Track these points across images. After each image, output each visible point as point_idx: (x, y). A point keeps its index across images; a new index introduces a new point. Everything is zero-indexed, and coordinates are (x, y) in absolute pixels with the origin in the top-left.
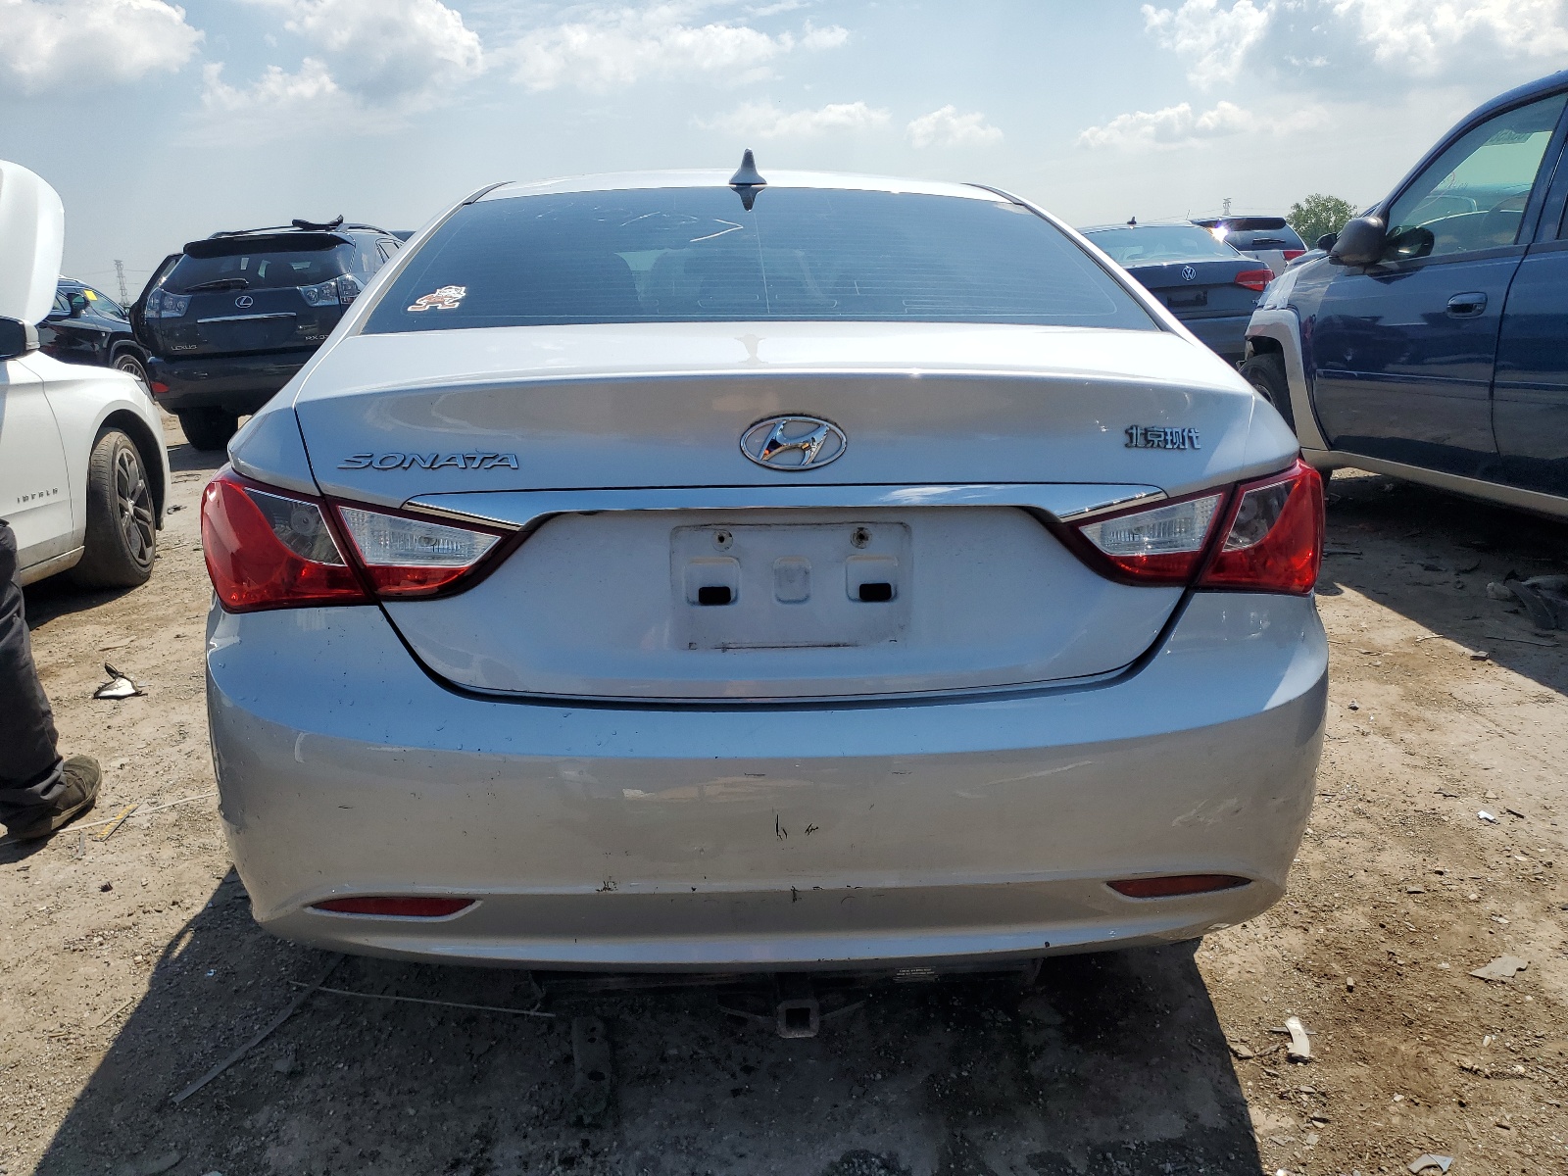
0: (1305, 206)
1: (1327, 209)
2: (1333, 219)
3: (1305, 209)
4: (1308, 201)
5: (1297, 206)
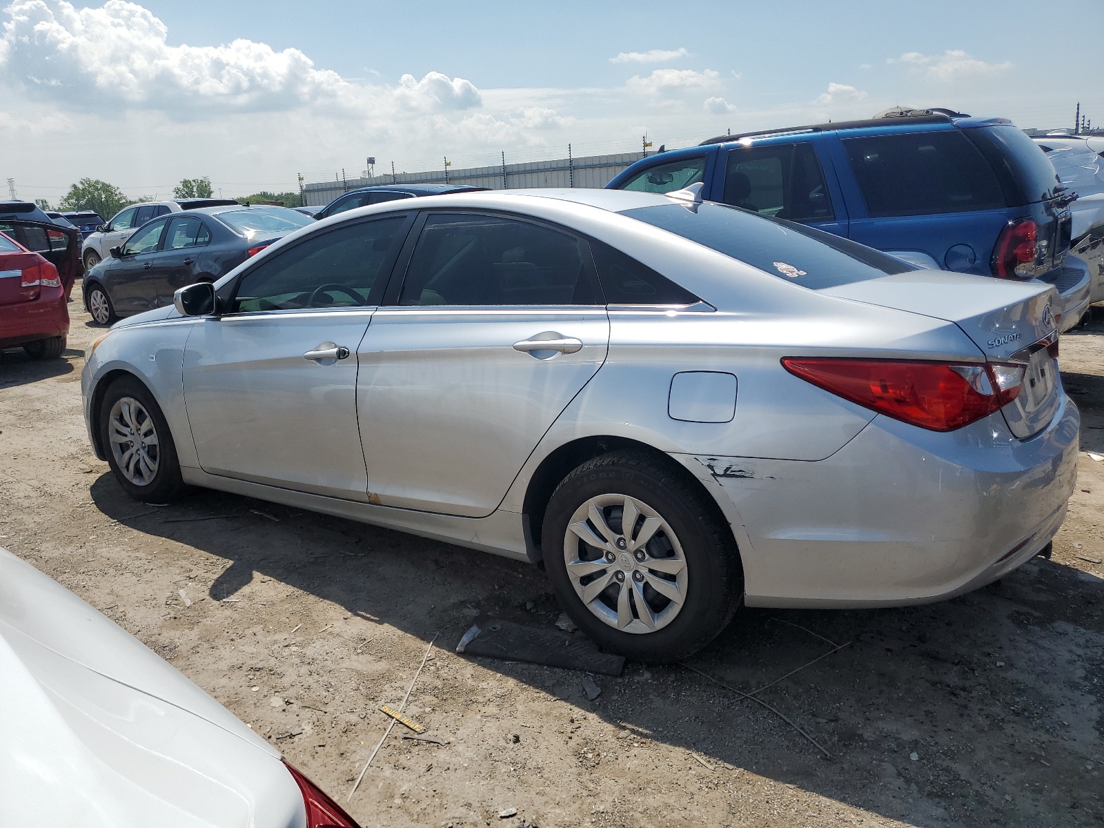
0: (80, 186)
1: (97, 189)
2: (103, 196)
3: (81, 188)
4: (82, 183)
5: (74, 186)
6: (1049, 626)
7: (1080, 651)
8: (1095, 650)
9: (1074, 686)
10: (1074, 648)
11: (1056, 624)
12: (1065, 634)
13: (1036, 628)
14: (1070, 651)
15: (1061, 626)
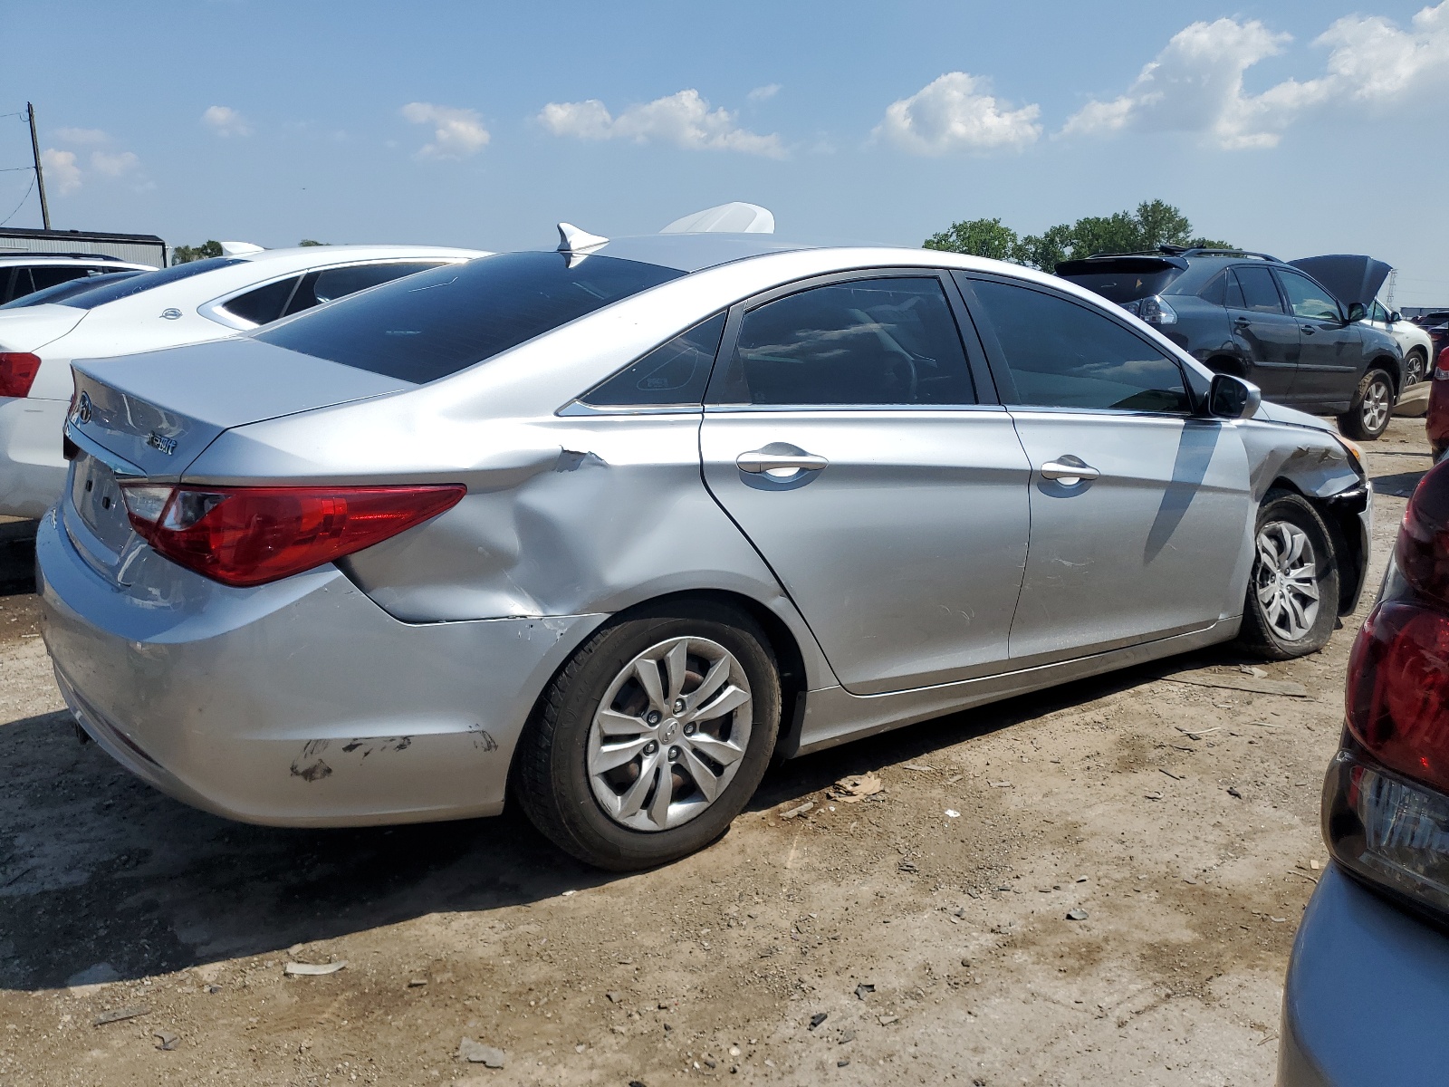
6: (94, 869)
7: (33, 862)
8: (17, 873)
9: (20, 828)
10: (44, 861)
11: (86, 875)
12: (68, 870)
13: (106, 858)
14: (46, 856)
15: (80, 877)
